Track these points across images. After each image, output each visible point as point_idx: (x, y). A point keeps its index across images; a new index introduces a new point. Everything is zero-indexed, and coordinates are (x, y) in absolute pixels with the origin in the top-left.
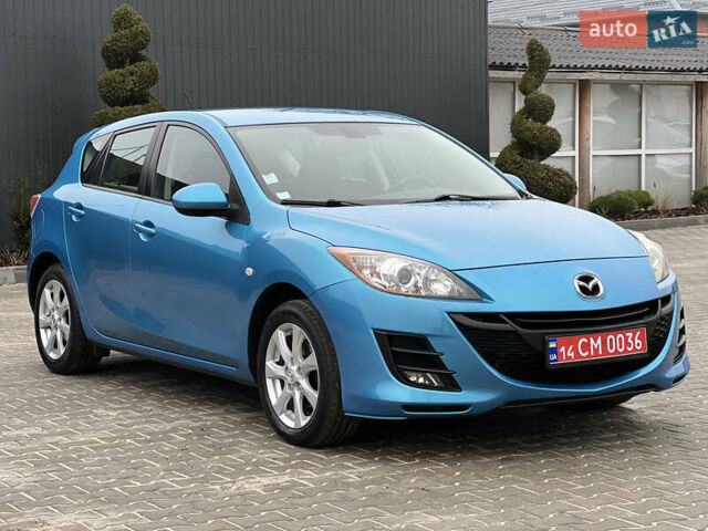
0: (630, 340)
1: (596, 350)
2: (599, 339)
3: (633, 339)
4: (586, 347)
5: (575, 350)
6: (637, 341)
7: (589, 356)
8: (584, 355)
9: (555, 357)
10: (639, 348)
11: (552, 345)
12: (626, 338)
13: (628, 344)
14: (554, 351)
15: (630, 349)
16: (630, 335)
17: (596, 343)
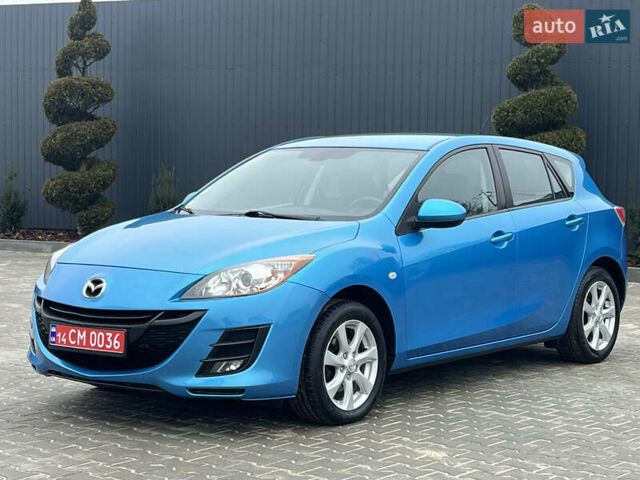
0: (109, 340)
1: (81, 341)
2: (85, 332)
3: (112, 339)
4: (74, 336)
5: (67, 337)
6: (115, 342)
7: (76, 344)
8: (73, 343)
9: (54, 339)
10: (116, 348)
11: (53, 330)
12: (106, 337)
13: (107, 342)
14: (54, 334)
15: (108, 347)
16: (110, 335)
17: (82, 336)
